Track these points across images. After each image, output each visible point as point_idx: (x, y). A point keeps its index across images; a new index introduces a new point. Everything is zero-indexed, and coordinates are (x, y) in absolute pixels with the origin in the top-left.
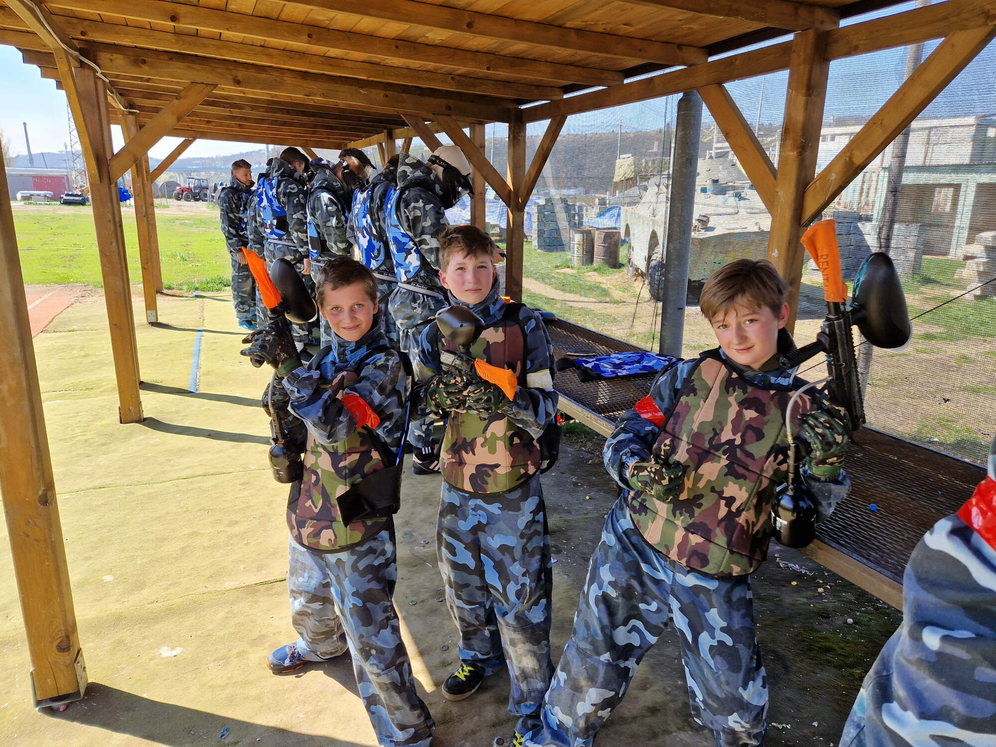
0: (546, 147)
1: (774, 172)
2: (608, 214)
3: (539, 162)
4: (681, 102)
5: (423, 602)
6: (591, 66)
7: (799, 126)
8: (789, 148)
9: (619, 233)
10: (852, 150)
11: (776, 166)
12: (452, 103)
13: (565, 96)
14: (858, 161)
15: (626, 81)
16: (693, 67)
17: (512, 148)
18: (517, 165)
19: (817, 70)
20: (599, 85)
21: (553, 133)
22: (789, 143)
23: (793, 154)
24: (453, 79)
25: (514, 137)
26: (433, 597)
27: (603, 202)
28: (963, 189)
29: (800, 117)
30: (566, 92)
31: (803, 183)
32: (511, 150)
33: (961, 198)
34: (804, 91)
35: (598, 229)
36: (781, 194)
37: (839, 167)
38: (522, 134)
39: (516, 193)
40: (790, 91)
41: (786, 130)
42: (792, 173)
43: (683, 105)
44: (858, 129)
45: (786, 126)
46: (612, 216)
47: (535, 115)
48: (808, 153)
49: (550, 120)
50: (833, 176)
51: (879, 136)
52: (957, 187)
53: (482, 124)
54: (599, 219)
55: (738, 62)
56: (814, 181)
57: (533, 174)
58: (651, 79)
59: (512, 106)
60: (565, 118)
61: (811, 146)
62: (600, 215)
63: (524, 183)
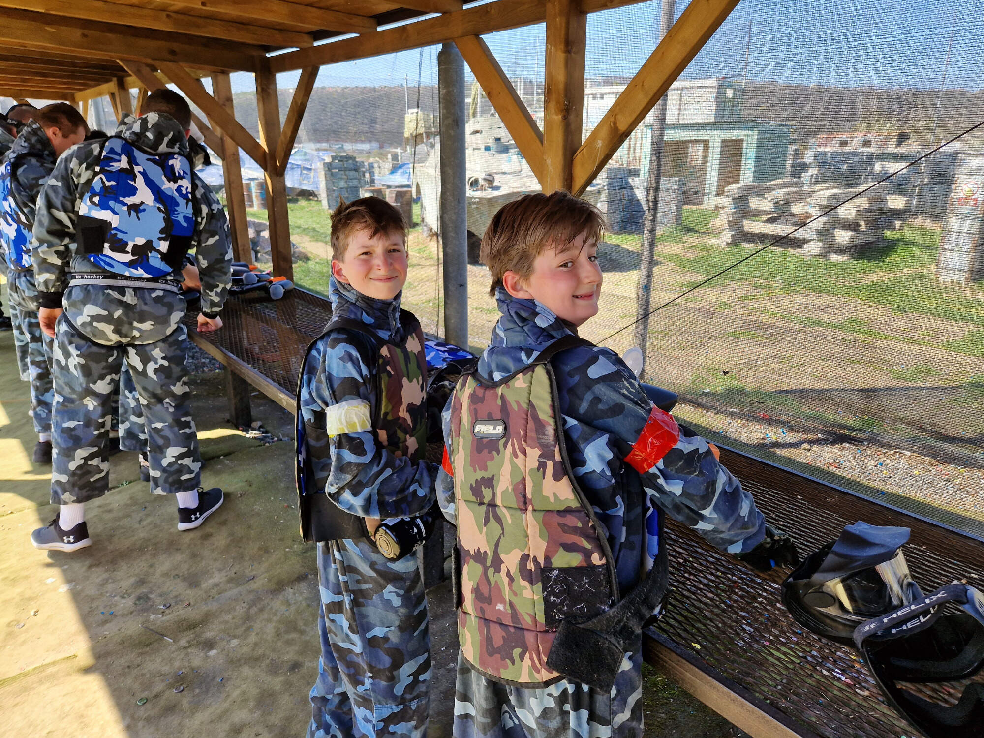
0: (299, 102)
1: (540, 136)
2: (400, 171)
3: (294, 120)
4: (440, 55)
5: (156, 696)
6: (336, 8)
7: (561, 86)
8: (553, 111)
9: (411, 192)
10: (616, 115)
11: (541, 129)
12: (176, 46)
13: (316, 44)
14: (622, 127)
15: (380, 29)
16: (447, 15)
17: (261, 102)
18: (270, 123)
19: (574, 24)
20: (352, 32)
21: (306, 86)
22: (552, 105)
23: (557, 118)
24: (168, 16)
25: (263, 89)
26: (171, 686)
27: (395, 157)
28: (711, 144)
29: (561, 77)
30: (316, 39)
31: (571, 149)
32: (261, 105)
33: (710, 154)
34: (562, 46)
35: (389, 187)
36: (549, 162)
37: (604, 133)
38: (272, 86)
39: (273, 154)
40: (549, 46)
41: (548, 91)
42: (557, 138)
43: (443, 57)
44: (621, 88)
45: (548, 86)
46: (404, 173)
47: (285, 64)
48: (572, 117)
49: (300, 71)
50: (600, 144)
51: (642, 100)
52: (706, 143)
53: (226, 73)
54: (391, 176)
55: (493, 11)
56: (581, 148)
57: (289, 134)
58: (404, 27)
59: (255, 53)
60: (317, 69)
61: (575, 109)
62: (393, 171)
63: (280, 143)
